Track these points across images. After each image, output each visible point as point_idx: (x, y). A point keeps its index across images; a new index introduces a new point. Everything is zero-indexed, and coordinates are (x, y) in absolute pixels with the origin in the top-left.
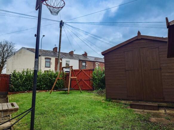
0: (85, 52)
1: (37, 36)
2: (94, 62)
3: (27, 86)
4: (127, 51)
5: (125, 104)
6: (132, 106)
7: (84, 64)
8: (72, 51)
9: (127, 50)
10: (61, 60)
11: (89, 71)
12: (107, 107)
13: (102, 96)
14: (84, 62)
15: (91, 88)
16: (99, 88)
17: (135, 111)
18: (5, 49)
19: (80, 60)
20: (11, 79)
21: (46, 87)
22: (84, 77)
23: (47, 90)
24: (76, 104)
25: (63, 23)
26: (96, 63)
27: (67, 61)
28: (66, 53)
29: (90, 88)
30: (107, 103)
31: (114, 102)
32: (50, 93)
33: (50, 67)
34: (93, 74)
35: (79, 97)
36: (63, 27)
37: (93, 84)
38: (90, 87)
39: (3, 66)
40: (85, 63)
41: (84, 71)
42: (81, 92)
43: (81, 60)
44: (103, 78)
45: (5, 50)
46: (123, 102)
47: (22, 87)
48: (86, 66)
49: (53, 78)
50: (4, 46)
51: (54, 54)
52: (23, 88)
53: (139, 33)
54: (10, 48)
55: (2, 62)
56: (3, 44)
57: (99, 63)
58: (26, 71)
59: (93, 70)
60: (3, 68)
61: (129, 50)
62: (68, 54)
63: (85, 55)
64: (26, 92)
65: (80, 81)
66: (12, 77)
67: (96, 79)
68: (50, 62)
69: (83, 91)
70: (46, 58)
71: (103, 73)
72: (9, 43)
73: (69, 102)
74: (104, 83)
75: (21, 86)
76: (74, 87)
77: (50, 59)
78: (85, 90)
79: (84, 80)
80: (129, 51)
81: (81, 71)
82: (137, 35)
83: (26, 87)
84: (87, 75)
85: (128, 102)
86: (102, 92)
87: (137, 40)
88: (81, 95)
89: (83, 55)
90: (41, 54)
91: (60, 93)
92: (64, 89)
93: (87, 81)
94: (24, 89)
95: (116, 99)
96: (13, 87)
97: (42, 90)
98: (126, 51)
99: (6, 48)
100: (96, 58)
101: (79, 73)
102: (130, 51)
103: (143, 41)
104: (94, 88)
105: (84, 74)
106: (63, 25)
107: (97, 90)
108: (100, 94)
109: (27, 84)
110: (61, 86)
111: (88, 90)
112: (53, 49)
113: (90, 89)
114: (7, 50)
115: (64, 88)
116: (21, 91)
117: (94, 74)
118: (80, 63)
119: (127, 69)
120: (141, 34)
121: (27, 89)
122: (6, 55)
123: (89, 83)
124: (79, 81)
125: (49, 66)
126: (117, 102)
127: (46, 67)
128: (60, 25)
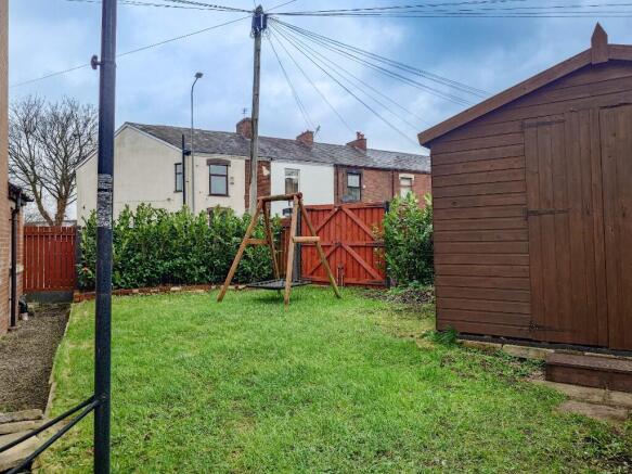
0: (358, 134)
1: (102, 64)
2: (392, 173)
3: (139, 268)
4: (538, 125)
5: (522, 360)
6: (550, 371)
7: (353, 181)
8: (308, 132)
9: (534, 121)
10: (269, 168)
11: (368, 212)
12: (439, 371)
13: (420, 314)
14: (352, 174)
15: (378, 278)
16: (412, 281)
17: (568, 398)
18: (71, 130)
19: (338, 167)
20: (82, 244)
21: (207, 273)
22: (349, 233)
23: (210, 283)
24: (311, 352)
25: (266, 16)
26: (401, 175)
27: (289, 172)
28: (284, 141)
29: (373, 278)
30: (439, 352)
31: (473, 347)
32: (220, 300)
33: (227, 195)
34: (387, 225)
35: (328, 318)
36: (263, 34)
37: (387, 264)
38: (374, 273)
39: (67, 192)
40: (358, 177)
41: (350, 213)
42: (338, 297)
43: (343, 166)
44: (424, 238)
45: (69, 135)
46: (512, 350)
47: (121, 274)
48: (360, 187)
49: (234, 239)
50: (64, 121)
51: (242, 147)
52: (125, 279)
53: (599, 35)
54: (85, 125)
55: (62, 177)
56: (60, 112)
57: (412, 176)
58: (135, 215)
59: (386, 206)
60: (69, 200)
61: (548, 119)
62: (291, 141)
63: (360, 144)
64: (136, 291)
65: (335, 250)
66: (84, 237)
67: (397, 243)
68: (227, 176)
69: (347, 290)
70: (210, 163)
71: (428, 220)
72: (80, 107)
73: (285, 342)
74: (430, 262)
75: (119, 269)
76: (312, 274)
77: (227, 164)
78: (353, 284)
79: (352, 247)
80: (544, 124)
81: (340, 209)
82: (590, 47)
83: (136, 272)
84: (363, 226)
85: (532, 353)
86: (423, 297)
87: (590, 68)
88: (335, 310)
89: (351, 145)
90: (195, 147)
91: (255, 300)
92: (272, 285)
93: (362, 249)
94: (127, 281)
95: (478, 336)
96: (90, 272)
97: (193, 283)
98: (530, 126)
99: (74, 126)
100: (399, 157)
101: (330, 220)
102: (550, 123)
103: (615, 74)
104: (388, 279)
105: (349, 221)
106: (265, 26)
107: (401, 288)
108: (411, 306)
109: (141, 262)
110: (265, 268)
111: (366, 286)
112: (238, 125)
113: (376, 284)
114: (77, 135)
115: (271, 277)
116: (119, 287)
117: (391, 224)
118: (340, 175)
119: (532, 208)
120: (609, 42)
121: (140, 280)
122: (76, 152)
123: (368, 258)
124: (332, 249)
125: (224, 193)
126: (485, 351)
127: (211, 195)
128: (254, 28)
